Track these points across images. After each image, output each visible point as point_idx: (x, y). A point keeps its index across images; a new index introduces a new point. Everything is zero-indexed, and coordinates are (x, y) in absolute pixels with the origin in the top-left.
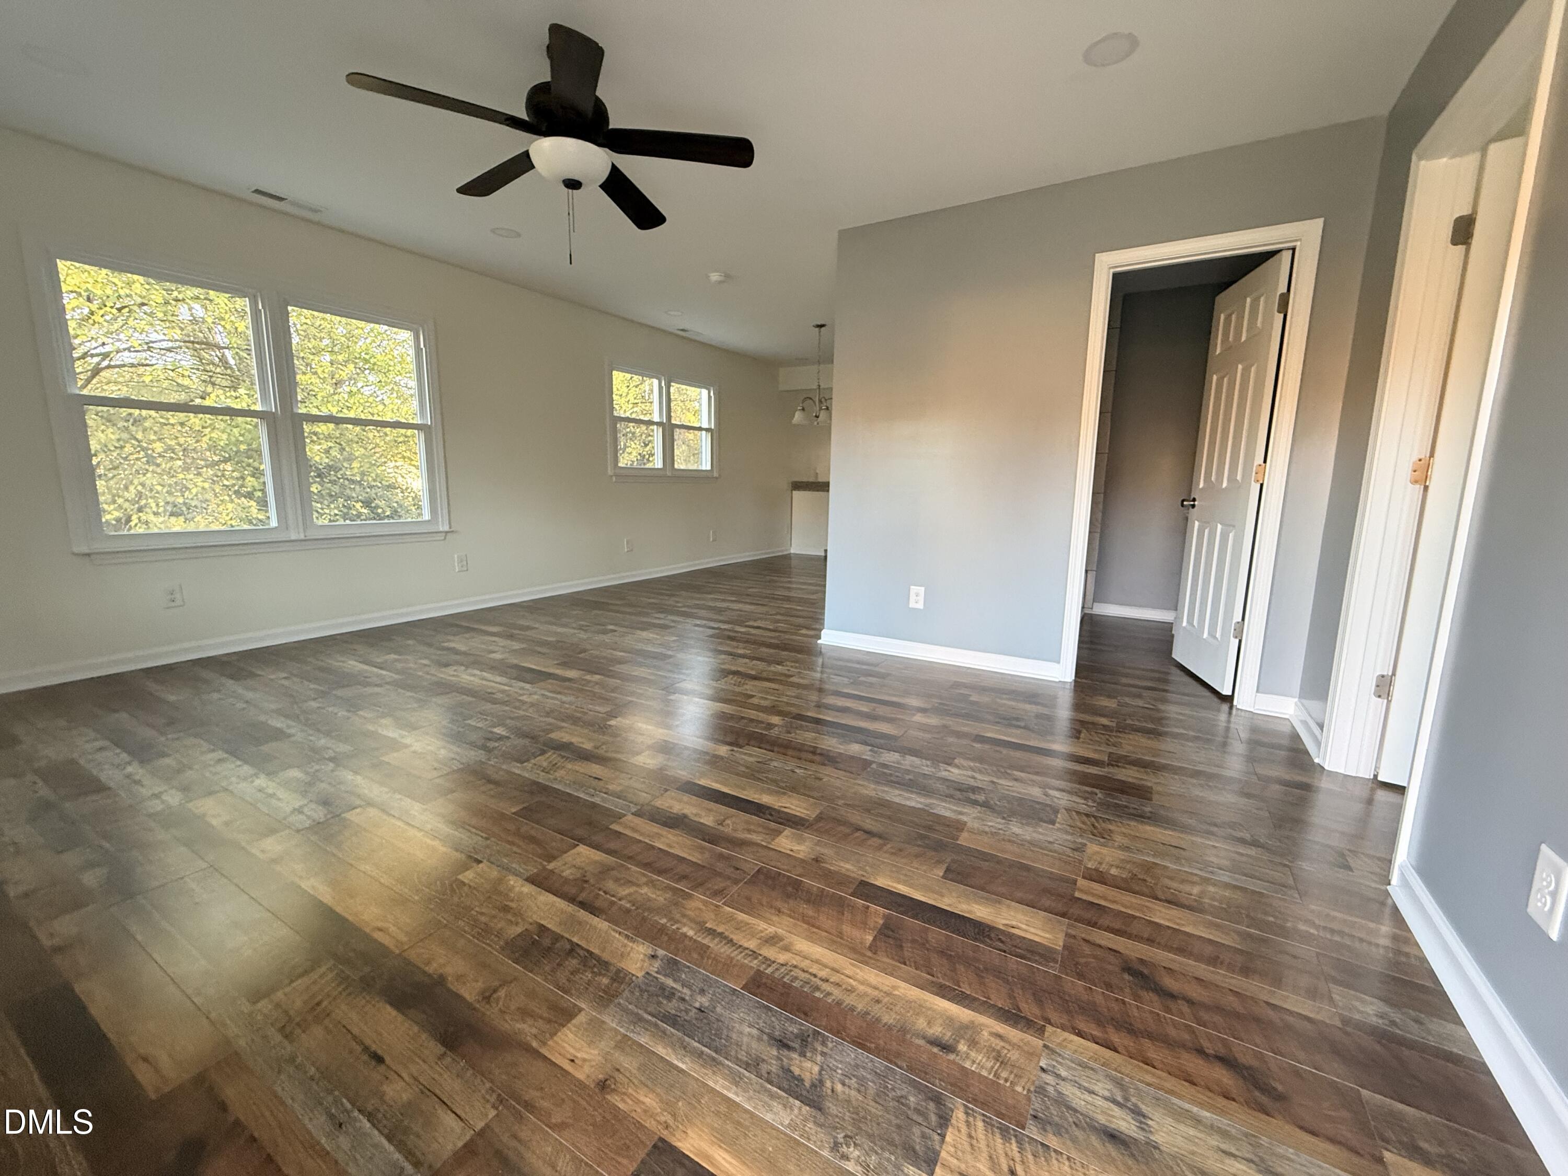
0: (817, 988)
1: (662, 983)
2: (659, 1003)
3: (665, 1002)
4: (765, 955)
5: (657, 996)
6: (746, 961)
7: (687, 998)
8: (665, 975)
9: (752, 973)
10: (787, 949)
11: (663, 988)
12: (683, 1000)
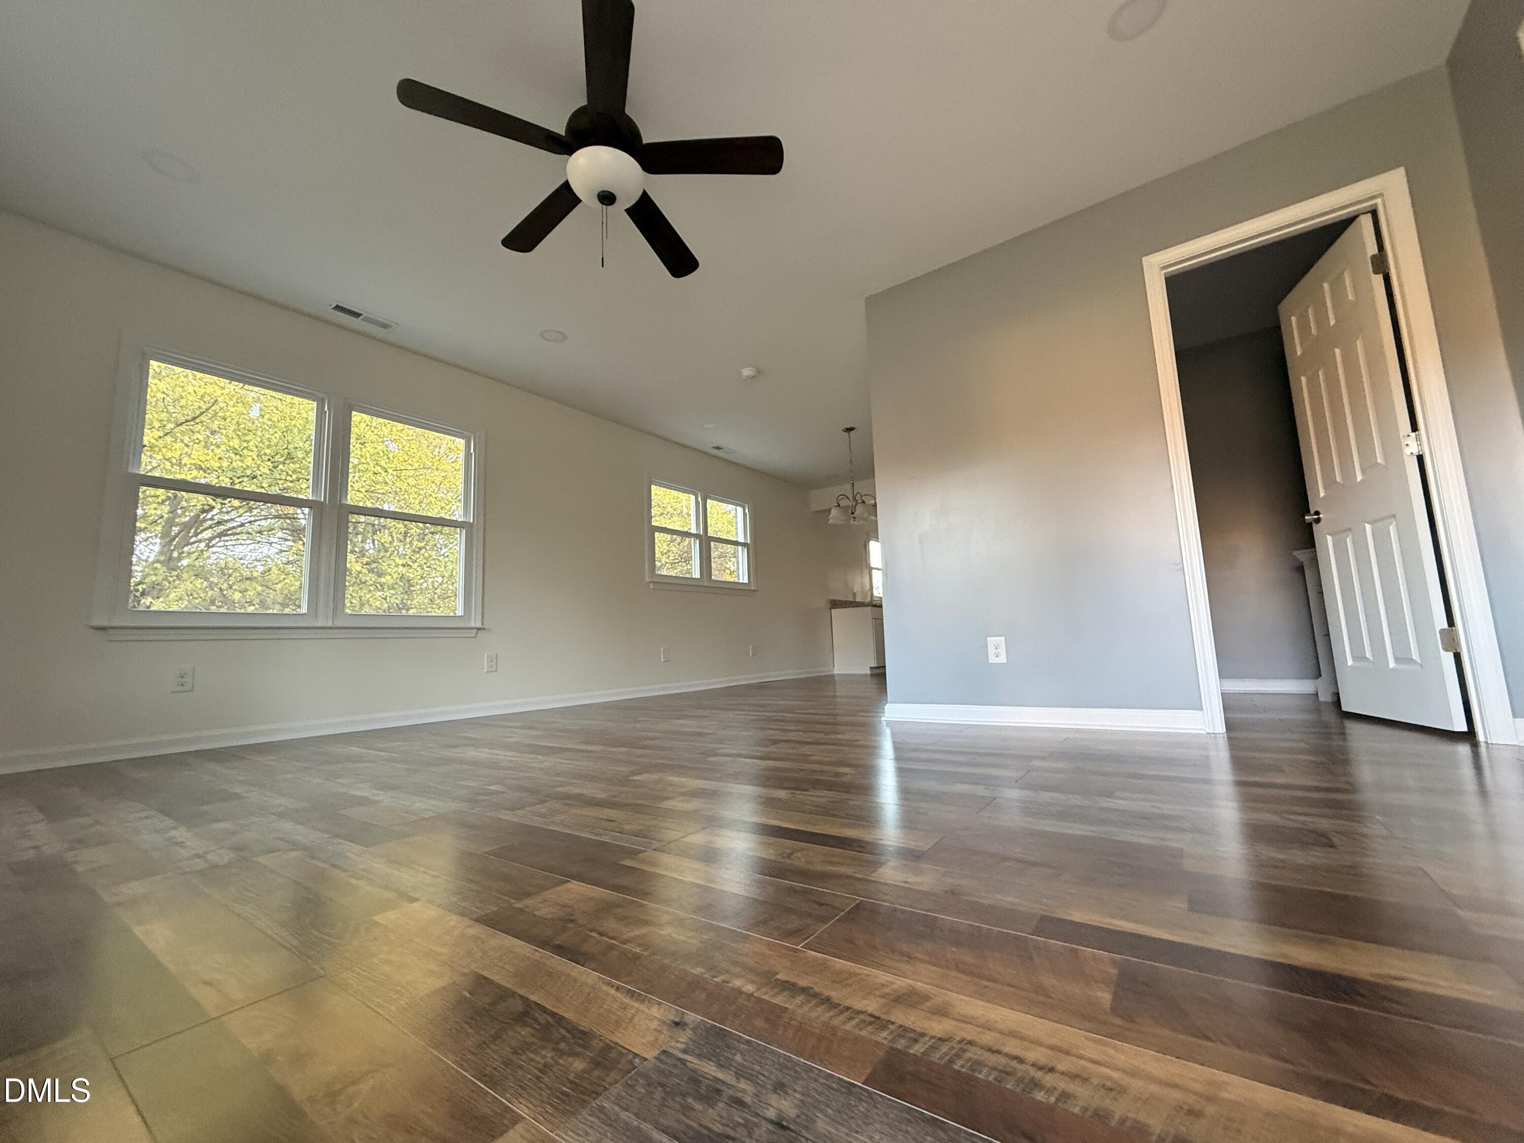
0: (1036, 1085)
1: (694, 1071)
2: (687, 1110)
3: (698, 1106)
4: (899, 1022)
5: (684, 1095)
6: (864, 1033)
7: (748, 1099)
8: (700, 1056)
9: (881, 1054)
10: (942, 1012)
11: (695, 1079)
12: (739, 1102)
